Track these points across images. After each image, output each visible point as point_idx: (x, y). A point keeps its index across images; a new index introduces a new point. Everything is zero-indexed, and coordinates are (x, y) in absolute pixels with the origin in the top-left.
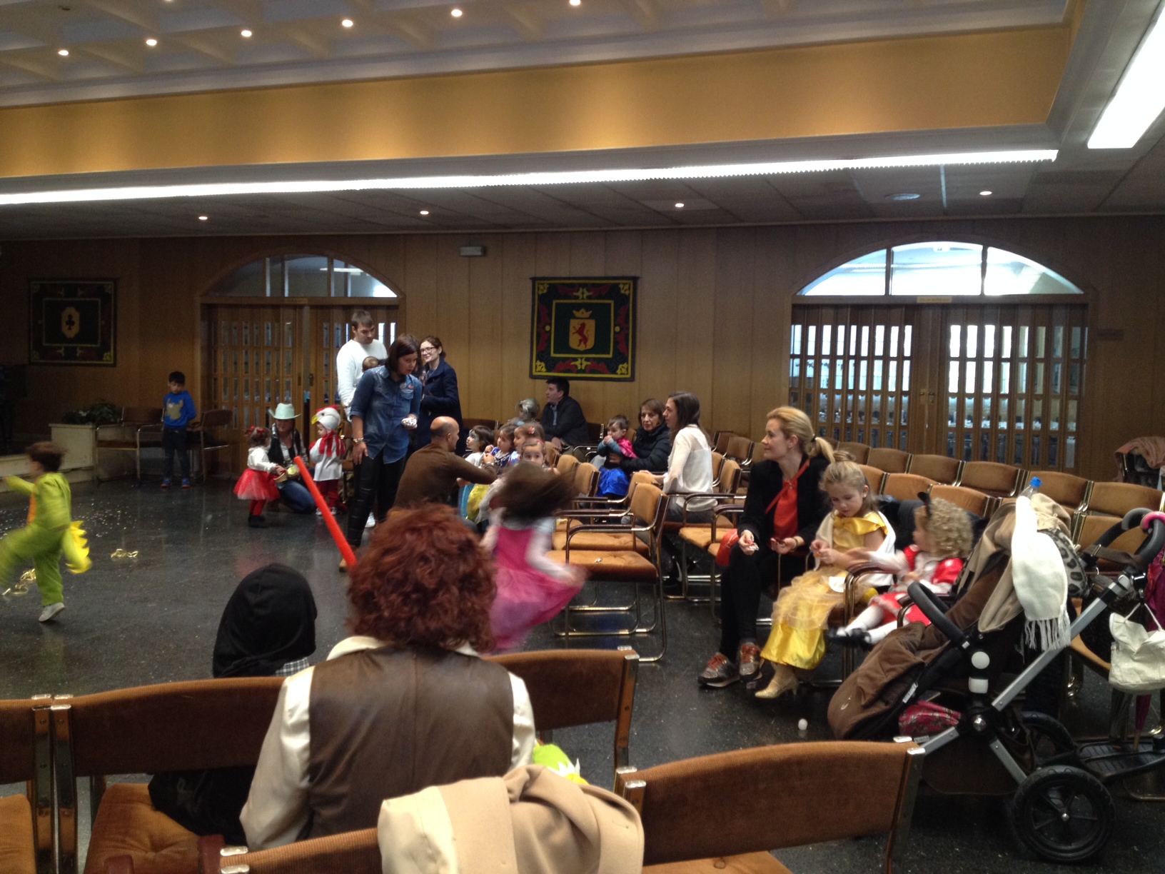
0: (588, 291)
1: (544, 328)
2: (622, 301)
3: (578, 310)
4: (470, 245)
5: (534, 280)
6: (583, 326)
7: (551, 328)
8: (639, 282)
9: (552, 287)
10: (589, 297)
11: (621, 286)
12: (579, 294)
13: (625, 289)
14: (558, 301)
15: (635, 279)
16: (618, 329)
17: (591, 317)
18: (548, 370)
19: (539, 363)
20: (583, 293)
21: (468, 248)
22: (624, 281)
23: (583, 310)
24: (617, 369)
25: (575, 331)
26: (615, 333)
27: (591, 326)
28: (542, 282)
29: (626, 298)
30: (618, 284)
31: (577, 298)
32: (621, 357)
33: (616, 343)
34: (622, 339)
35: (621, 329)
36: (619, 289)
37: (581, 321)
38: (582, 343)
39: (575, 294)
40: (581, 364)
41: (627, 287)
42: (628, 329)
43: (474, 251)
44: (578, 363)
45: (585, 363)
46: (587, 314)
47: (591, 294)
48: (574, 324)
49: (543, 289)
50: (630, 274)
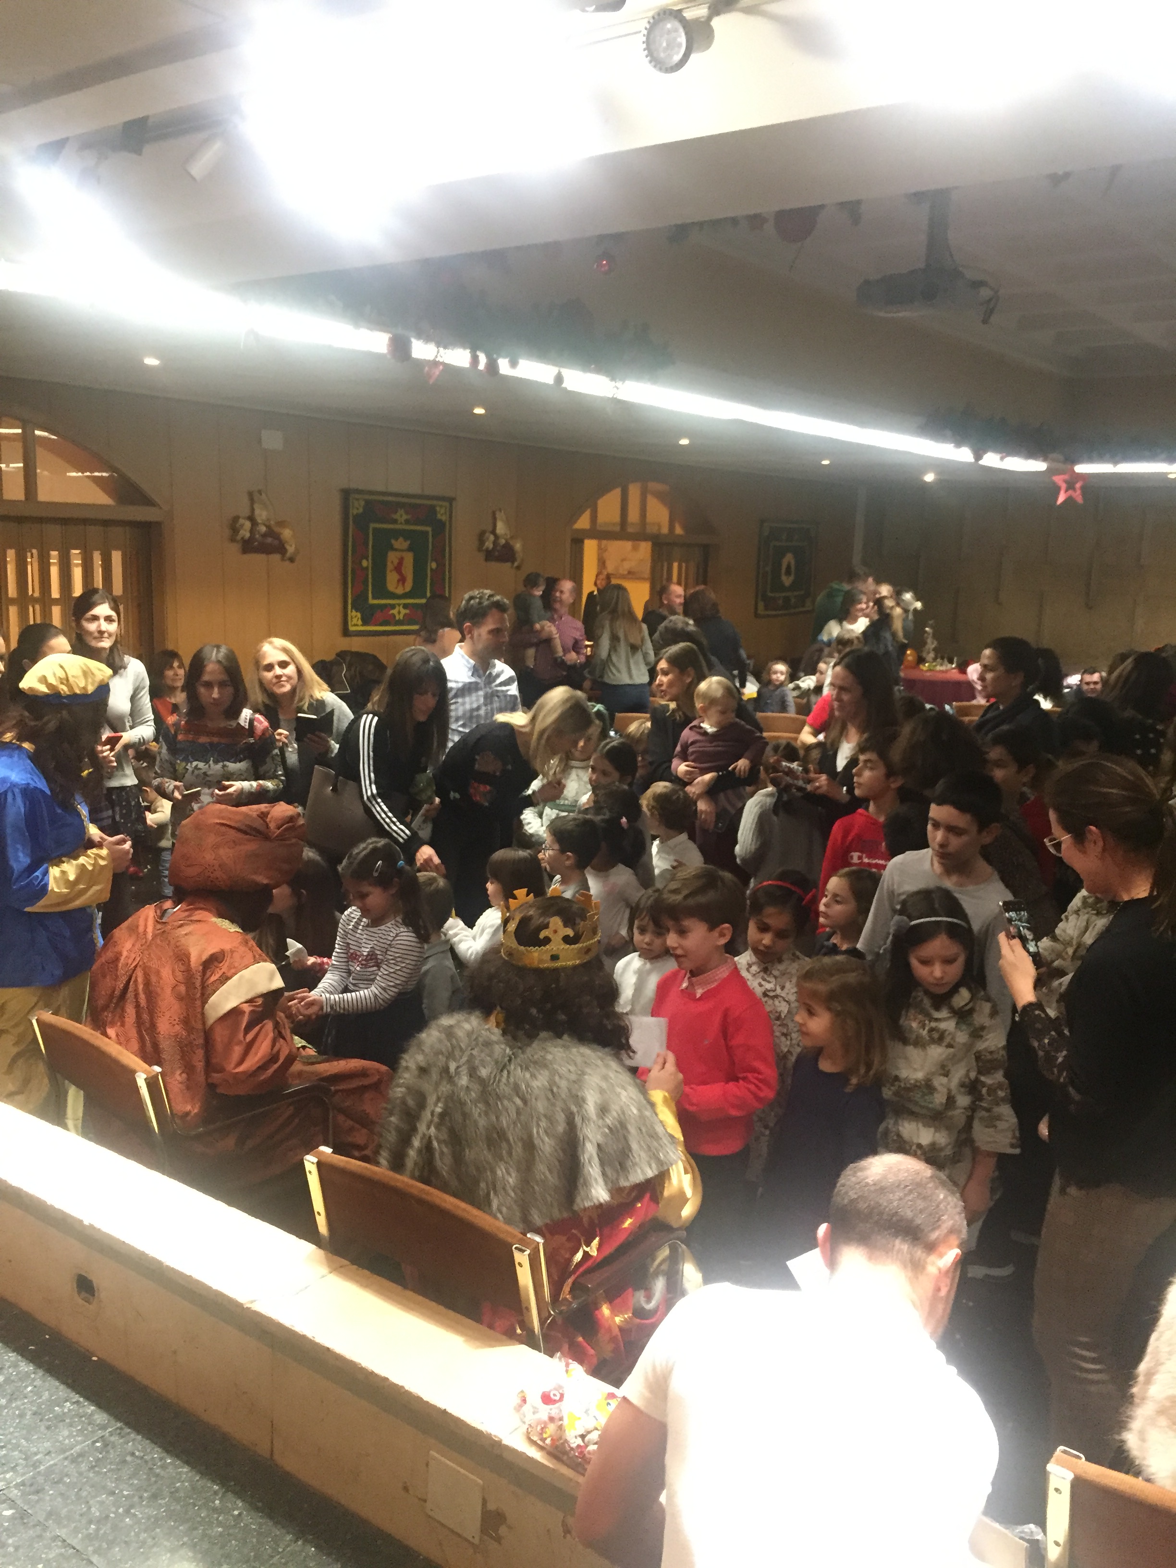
0: (407, 513)
1: (360, 563)
2: (440, 528)
3: (396, 540)
5: (346, 494)
6: (401, 560)
7: (367, 564)
8: (454, 504)
9: (368, 504)
10: (407, 522)
11: (438, 509)
12: (396, 516)
13: (441, 514)
14: (375, 525)
15: (450, 500)
16: (434, 565)
17: (410, 549)
18: (365, 622)
19: (354, 613)
20: (401, 516)
22: (440, 503)
23: (401, 539)
25: (392, 567)
26: (431, 569)
27: (409, 559)
28: (356, 496)
29: (444, 524)
30: (435, 506)
31: (395, 521)
33: (432, 583)
34: (439, 576)
35: (438, 565)
36: (435, 513)
37: (398, 554)
38: (401, 583)
39: (392, 516)
40: (399, 613)
41: (443, 511)
42: (444, 564)
44: (395, 612)
45: (404, 611)
46: (405, 544)
47: (409, 517)
48: (392, 558)
49: (357, 508)
50: (447, 495)
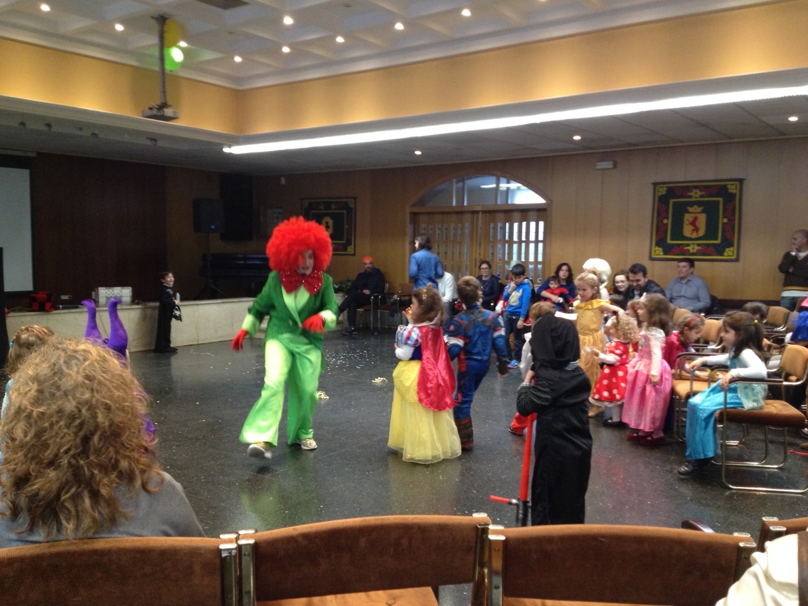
0: (700, 191)
1: (662, 221)
2: (730, 198)
3: (691, 206)
4: (603, 160)
5: (655, 184)
6: (695, 219)
7: (668, 222)
8: (745, 182)
9: (670, 189)
10: (702, 196)
11: (729, 186)
12: (692, 194)
13: (733, 189)
14: (676, 200)
15: (741, 181)
16: (725, 220)
17: (703, 212)
18: (665, 253)
19: (657, 248)
20: (696, 193)
21: (603, 163)
22: (732, 183)
23: (696, 207)
24: (724, 251)
25: (688, 223)
26: (724, 224)
27: (702, 219)
28: (662, 186)
29: (734, 196)
30: (727, 185)
31: (691, 197)
32: (728, 242)
33: (724, 231)
34: (729, 228)
35: (729, 220)
36: (727, 189)
37: (694, 215)
38: (695, 232)
39: (690, 194)
40: (693, 249)
41: (734, 187)
42: (734, 220)
43: (608, 165)
44: (690, 248)
45: (697, 248)
46: (700, 209)
47: (703, 193)
48: (688, 218)
49: (662, 191)
50: (737, 177)
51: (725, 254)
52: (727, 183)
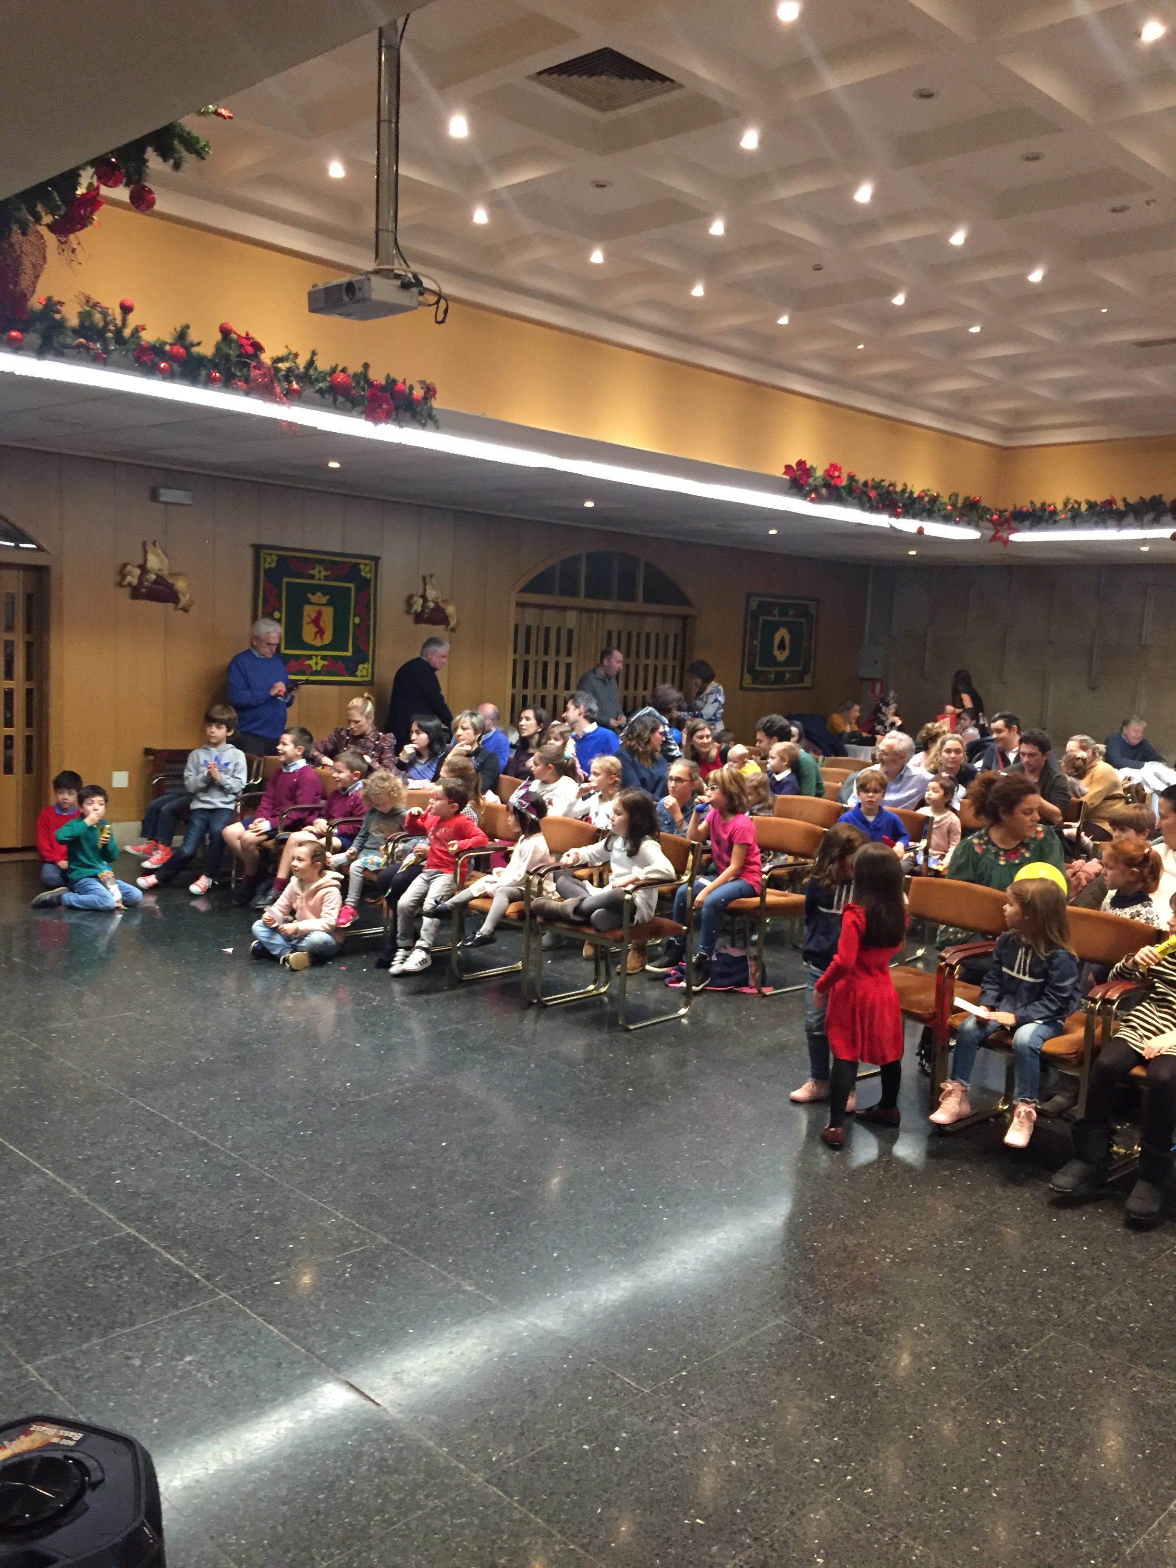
0: (325, 569)
2: (365, 587)
3: (314, 594)
4: (169, 486)
5: (258, 549)
6: (319, 614)
8: (379, 563)
9: (281, 560)
10: (327, 578)
11: (362, 567)
13: (366, 572)
15: (376, 559)
20: (320, 572)
21: (169, 492)
22: (364, 561)
24: (356, 670)
25: (309, 620)
26: (355, 625)
27: (328, 614)
29: (368, 581)
30: (359, 564)
31: (312, 577)
32: (360, 656)
34: (363, 631)
35: (362, 620)
36: (360, 570)
37: (317, 608)
38: (318, 636)
40: (317, 664)
41: (367, 569)
42: (368, 621)
43: (182, 497)
44: (312, 662)
45: (322, 663)
46: (325, 599)
47: (328, 573)
48: (309, 611)
49: (270, 562)
50: (372, 554)
51: (359, 673)
52: (359, 561)
